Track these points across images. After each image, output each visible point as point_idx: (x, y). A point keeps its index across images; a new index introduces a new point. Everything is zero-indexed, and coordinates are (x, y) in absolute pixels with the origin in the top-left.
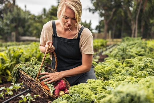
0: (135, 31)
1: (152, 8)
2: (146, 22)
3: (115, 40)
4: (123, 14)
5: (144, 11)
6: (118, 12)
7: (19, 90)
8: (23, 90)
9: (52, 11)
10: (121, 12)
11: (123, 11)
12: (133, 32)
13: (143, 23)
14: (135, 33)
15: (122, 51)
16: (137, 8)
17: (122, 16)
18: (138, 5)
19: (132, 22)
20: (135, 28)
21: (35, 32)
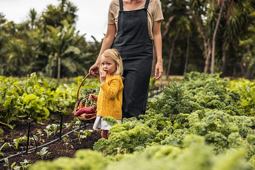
0: (210, 60)
1: (242, 18)
2: (231, 44)
3: (172, 77)
4: (188, 28)
5: (228, 23)
6: (179, 22)
9: (49, 16)
10: (184, 23)
11: (188, 22)
12: (207, 62)
13: (226, 47)
14: (210, 65)
16: (215, 16)
17: (186, 31)
18: (218, 11)
19: (205, 44)
20: (211, 55)
21: (11, 56)
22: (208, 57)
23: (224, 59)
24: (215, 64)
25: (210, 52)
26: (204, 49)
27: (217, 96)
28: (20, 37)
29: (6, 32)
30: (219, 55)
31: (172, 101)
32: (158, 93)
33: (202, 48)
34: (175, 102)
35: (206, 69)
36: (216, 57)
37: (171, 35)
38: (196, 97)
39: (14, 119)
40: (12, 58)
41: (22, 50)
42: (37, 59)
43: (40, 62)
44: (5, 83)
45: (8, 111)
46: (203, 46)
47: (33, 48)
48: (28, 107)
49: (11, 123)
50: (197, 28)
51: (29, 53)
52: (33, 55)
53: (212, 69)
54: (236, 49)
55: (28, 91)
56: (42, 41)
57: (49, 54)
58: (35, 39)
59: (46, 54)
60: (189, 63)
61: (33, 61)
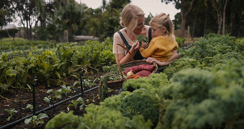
0: (222, 25)
2: (236, 15)
3: (195, 39)
4: (206, 5)
7: (70, 94)
8: (75, 94)
9: (113, 2)
12: (219, 27)
13: (233, 17)
14: (222, 29)
15: (200, 47)
17: (205, 7)
19: (218, 15)
20: (222, 22)
21: (92, 29)
22: (220, 24)
23: (231, 25)
24: (225, 28)
25: (222, 20)
26: (217, 19)
27: (229, 47)
28: (96, 17)
29: (88, 14)
30: (228, 22)
31: (200, 49)
32: (187, 49)
33: (216, 18)
34: (202, 50)
35: (219, 32)
36: (226, 23)
37: (194, 10)
38: (215, 47)
39: (98, 65)
40: (93, 30)
41: (99, 25)
42: (108, 30)
43: (110, 32)
44: (92, 44)
45: (95, 60)
46: (217, 17)
47: (105, 23)
48: (106, 58)
49: (97, 68)
50: (212, 4)
51: (103, 26)
52: (105, 28)
53: (223, 31)
54: (241, 18)
55: (106, 48)
56: (110, 18)
57: (115, 27)
58: (106, 17)
59: (113, 27)
60: (207, 28)
61: (105, 31)
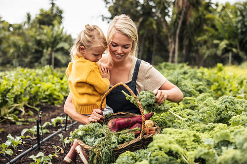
0: (174, 52)
1: (199, 20)
2: (190, 41)
4: (155, 26)
5: (188, 23)
6: (147, 23)
9: (41, 18)
10: (151, 23)
11: (155, 22)
12: (171, 54)
13: (186, 42)
14: (173, 57)
16: (178, 18)
17: (153, 29)
18: (180, 13)
19: (170, 40)
20: (174, 49)
21: (12, 51)
22: (171, 50)
23: (184, 52)
25: (173, 46)
26: (168, 44)
30: (181, 48)
33: (166, 43)
35: (170, 59)
36: (179, 50)
40: (13, 53)
41: (21, 46)
42: (34, 53)
43: (36, 55)
46: (168, 42)
47: (30, 44)
50: (163, 28)
51: (27, 48)
52: (30, 50)
53: (176, 59)
54: (194, 44)
56: (38, 38)
57: (43, 48)
58: (32, 36)
59: (41, 49)
60: (155, 55)
61: (31, 54)
